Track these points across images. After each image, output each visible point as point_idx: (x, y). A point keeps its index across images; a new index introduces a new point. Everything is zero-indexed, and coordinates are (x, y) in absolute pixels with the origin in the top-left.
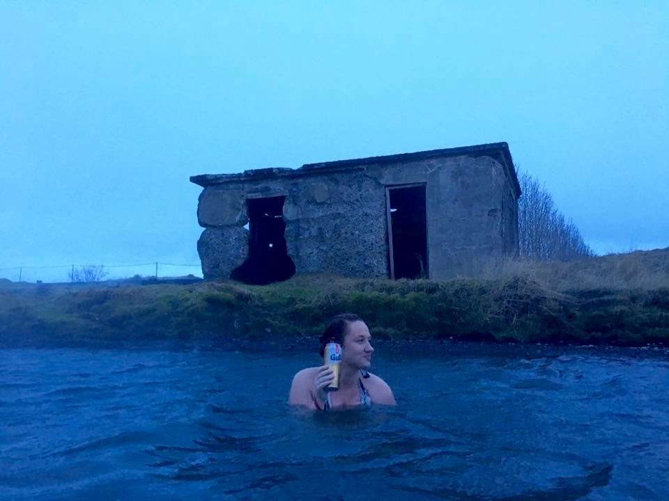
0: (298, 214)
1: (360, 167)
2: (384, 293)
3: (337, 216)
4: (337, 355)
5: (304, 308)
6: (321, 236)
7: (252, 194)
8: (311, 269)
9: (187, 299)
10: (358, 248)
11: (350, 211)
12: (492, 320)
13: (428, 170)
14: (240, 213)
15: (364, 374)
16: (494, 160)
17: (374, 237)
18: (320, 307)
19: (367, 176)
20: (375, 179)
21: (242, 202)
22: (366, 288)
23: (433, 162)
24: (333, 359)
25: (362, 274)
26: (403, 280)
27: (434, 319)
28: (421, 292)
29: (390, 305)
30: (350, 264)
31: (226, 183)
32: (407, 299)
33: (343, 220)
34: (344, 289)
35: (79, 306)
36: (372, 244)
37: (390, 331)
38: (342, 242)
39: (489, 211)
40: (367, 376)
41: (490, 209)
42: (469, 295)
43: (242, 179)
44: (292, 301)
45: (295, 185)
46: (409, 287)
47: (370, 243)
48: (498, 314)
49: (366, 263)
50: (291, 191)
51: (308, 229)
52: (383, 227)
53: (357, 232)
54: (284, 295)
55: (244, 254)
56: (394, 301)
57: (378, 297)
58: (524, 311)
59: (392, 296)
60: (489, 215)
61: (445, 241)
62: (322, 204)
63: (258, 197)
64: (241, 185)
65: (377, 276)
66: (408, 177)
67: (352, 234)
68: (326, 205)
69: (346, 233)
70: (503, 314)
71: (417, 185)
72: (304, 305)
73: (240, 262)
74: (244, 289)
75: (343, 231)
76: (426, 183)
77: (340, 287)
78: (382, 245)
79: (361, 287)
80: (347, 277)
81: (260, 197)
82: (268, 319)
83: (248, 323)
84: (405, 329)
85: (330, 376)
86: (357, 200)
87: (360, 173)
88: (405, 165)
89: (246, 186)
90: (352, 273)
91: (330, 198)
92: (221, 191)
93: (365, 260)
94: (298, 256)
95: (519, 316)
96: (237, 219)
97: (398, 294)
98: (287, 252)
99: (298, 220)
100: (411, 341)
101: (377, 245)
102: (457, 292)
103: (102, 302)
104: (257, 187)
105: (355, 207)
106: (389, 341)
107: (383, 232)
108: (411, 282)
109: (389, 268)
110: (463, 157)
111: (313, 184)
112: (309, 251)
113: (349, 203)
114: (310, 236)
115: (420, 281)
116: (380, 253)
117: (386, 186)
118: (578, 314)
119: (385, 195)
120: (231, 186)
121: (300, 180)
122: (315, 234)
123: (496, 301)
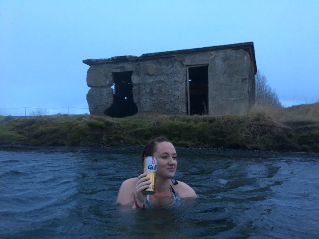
0: (139, 80)
1: (173, 55)
2: (185, 122)
3: (161, 82)
4: (153, 165)
5: (142, 130)
6: (151, 93)
7: (115, 70)
8: (146, 110)
9: (77, 124)
10: (171, 99)
11: (167, 79)
12: (245, 138)
13: (209, 57)
14: (109, 80)
15: (174, 182)
16: (246, 52)
17: (179, 93)
18: (151, 130)
19: (176, 60)
20: (181, 62)
21: (110, 74)
22: (176, 119)
23: (213, 53)
24: (150, 168)
25: (173, 113)
26: (196, 115)
27: (213, 137)
28: (205, 122)
29: (188, 129)
30: (167, 107)
31: (102, 64)
32: (197, 126)
33: (164, 84)
34: (163, 120)
35: (18, 127)
36: (179, 97)
37: (189, 143)
38: (162, 96)
39: (242, 80)
40: (176, 183)
41: (242, 78)
42: (232, 124)
43: (110, 61)
44: (135, 126)
45: (138, 65)
46: (199, 119)
47: (177, 96)
48: (248, 134)
49: (175, 107)
50: (136, 68)
51: (145, 89)
52: (184, 88)
53: (171, 90)
54: (131, 123)
55: (111, 102)
56: (191, 126)
57: (182, 125)
58: (264, 133)
59: (190, 124)
60: (242, 81)
61: (218, 96)
62: (153, 75)
63: (118, 71)
64: (109, 65)
65: (181, 114)
66: (199, 60)
67: (168, 91)
68: (154, 76)
69: (165, 91)
70: (251, 134)
71: (204, 65)
72: (142, 128)
73: (109, 106)
74: (109, 119)
75: (163, 90)
76: (208, 64)
77: (162, 119)
78: (184, 98)
79: (173, 119)
80: (165, 114)
81: (120, 71)
82: (122, 136)
83: (110, 138)
84: (197, 142)
85: (148, 182)
86: (171, 73)
87: (173, 58)
88: (197, 54)
89: (112, 65)
90: (168, 112)
91: (157, 72)
92: (99, 68)
93: (175, 105)
94: (139, 102)
95: (261, 135)
96: (108, 83)
97: (193, 123)
98: (133, 101)
99: (139, 84)
100: (200, 149)
101: (181, 97)
102: (226, 122)
103: (31, 125)
104: (118, 66)
105: (170, 77)
106: (188, 148)
107: (184, 90)
108: (200, 117)
109: (187, 109)
110: (229, 50)
111: (148, 65)
112: (145, 100)
113: (167, 75)
114: (146, 92)
115: (205, 116)
116: (183, 102)
117: (187, 66)
118: (294, 134)
119: (186, 71)
120: (105, 65)
121: (141, 63)
122: (148, 91)
123: (247, 127)
